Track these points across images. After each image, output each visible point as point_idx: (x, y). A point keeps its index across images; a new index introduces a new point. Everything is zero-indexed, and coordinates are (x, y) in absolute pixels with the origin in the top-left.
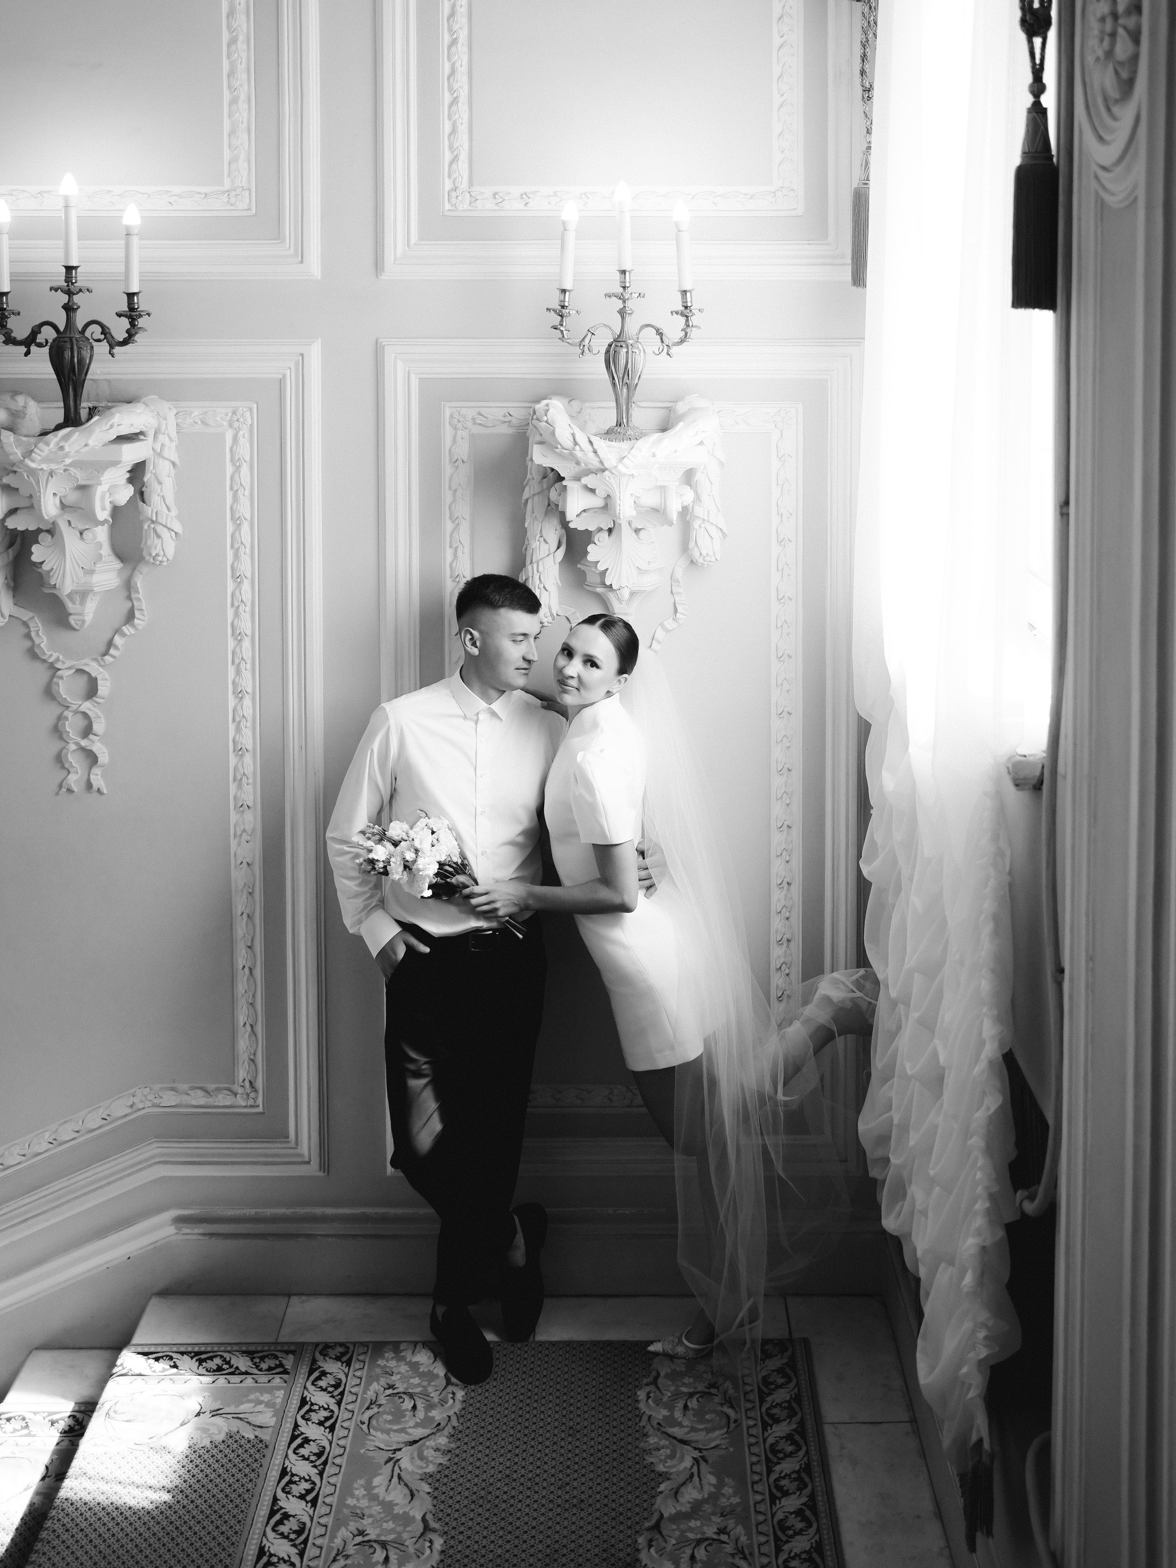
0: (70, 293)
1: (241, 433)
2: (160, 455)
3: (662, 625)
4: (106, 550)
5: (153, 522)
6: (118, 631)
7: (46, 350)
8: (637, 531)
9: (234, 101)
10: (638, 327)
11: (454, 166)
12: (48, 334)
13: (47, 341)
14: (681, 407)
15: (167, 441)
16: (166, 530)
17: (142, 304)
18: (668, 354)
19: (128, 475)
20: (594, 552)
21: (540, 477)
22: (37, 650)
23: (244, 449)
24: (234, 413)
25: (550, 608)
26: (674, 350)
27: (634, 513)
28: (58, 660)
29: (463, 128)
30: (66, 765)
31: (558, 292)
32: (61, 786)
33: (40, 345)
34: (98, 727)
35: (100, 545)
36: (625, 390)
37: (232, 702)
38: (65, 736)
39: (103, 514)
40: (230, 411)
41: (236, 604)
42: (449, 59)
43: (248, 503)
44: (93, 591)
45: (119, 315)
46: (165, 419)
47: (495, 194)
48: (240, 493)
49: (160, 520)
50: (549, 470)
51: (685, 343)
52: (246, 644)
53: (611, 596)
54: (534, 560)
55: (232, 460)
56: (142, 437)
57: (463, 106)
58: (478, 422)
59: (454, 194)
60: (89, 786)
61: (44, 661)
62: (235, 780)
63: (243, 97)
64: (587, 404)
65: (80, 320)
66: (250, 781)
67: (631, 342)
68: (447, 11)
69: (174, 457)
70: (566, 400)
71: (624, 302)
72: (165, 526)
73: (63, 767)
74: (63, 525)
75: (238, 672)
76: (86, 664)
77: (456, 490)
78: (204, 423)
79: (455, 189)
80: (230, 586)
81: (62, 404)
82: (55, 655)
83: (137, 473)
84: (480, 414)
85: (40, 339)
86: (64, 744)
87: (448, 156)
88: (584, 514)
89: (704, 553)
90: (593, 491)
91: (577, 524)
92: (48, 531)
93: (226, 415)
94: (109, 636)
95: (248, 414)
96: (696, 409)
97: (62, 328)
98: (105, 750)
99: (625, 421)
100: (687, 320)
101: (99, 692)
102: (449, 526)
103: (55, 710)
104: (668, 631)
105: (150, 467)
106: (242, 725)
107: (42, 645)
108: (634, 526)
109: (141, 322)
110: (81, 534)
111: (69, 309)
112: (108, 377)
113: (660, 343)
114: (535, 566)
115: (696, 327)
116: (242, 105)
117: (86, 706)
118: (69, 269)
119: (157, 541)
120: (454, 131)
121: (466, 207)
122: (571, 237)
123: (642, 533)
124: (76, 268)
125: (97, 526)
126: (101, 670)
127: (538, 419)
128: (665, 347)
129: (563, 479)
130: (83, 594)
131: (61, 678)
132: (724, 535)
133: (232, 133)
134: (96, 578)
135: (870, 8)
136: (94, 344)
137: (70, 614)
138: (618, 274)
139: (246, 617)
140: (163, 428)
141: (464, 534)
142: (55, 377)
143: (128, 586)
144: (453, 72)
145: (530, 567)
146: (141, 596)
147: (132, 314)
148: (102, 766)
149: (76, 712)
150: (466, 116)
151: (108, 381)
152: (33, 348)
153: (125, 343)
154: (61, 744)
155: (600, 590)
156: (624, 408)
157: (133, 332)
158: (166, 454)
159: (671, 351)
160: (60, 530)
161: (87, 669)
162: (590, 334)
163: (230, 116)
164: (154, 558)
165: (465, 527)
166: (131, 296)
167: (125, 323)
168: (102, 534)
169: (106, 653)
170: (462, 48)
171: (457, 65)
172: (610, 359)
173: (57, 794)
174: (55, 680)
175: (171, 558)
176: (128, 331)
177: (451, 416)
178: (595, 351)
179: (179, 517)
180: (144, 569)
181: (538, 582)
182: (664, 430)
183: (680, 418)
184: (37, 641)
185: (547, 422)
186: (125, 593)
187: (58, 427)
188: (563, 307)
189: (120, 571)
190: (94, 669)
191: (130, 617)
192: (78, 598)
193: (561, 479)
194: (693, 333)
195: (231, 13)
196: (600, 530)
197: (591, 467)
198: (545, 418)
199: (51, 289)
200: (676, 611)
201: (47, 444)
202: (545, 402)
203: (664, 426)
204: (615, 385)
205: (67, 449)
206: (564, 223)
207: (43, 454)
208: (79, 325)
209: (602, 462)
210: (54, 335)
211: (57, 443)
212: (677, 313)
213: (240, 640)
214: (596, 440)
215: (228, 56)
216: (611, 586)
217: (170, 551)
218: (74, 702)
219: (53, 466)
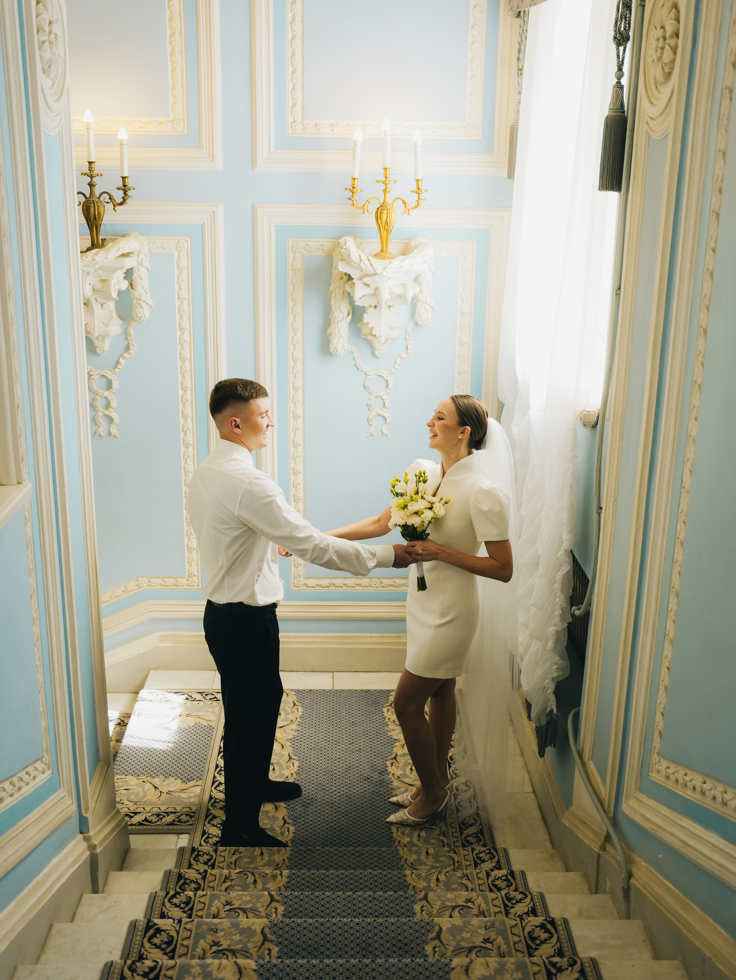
0: (91, 176)
1: (182, 253)
2: (141, 264)
3: (400, 356)
4: (114, 314)
5: (138, 300)
6: (121, 356)
8: (389, 307)
9: (174, 69)
10: (393, 199)
11: (294, 108)
14: (413, 243)
15: (144, 257)
16: (145, 304)
17: (129, 183)
18: (408, 214)
19: (124, 275)
20: (367, 318)
21: (340, 278)
23: (184, 262)
24: (178, 243)
25: (343, 346)
26: (412, 212)
27: (389, 297)
28: (91, 370)
29: (299, 87)
30: (98, 423)
31: (351, 180)
32: (95, 433)
34: (113, 404)
35: (112, 312)
36: (385, 233)
37: (180, 392)
38: (96, 409)
39: (114, 295)
40: (176, 241)
41: (182, 343)
42: (291, 47)
43: (187, 291)
44: (108, 335)
45: (119, 189)
46: (143, 245)
47: (316, 125)
48: (182, 285)
49: (142, 299)
50: (344, 275)
51: (417, 209)
52: (187, 363)
53: (375, 341)
54: (336, 321)
55: (178, 268)
56: (131, 255)
57: (299, 74)
58: (307, 249)
59: (294, 124)
60: (110, 433)
62: (183, 431)
63: (179, 67)
64: (364, 240)
65: (97, 192)
66: (191, 432)
67: (389, 207)
68: (290, 19)
69: (148, 266)
70: (354, 237)
71: (386, 185)
72: (145, 302)
73: (96, 424)
74: (93, 301)
75: (183, 377)
76: (106, 373)
77: (295, 285)
78: (163, 248)
79: (295, 121)
80: (178, 333)
81: (90, 237)
82: (90, 367)
83: (129, 274)
84: (307, 245)
86: (96, 412)
87: (291, 103)
88: (363, 298)
89: (423, 319)
90: (368, 286)
91: (359, 303)
93: (174, 243)
94: (116, 359)
95: (185, 244)
96: (422, 244)
98: (117, 416)
99: (385, 249)
100: (419, 196)
101: (113, 387)
102: (291, 304)
103: (91, 396)
104: (402, 359)
105: (135, 271)
106: (186, 404)
108: (388, 304)
109: (129, 193)
110: (102, 305)
111: (91, 185)
112: (113, 222)
113: (404, 208)
114: (336, 324)
115: (424, 199)
116: (179, 72)
117: (107, 394)
118: (90, 163)
119: (141, 310)
120: (294, 88)
121: (300, 131)
122: (358, 149)
123: (392, 308)
124: (94, 163)
125: (110, 301)
126: (114, 375)
127: (340, 247)
128: (407, 211)
129: (353, 279)
130: (103, 337)
131: (93, 379)
132: (434, 310)
133: (173, 88)
134: (110, 329)
135: (524, 22)
136: (105, 204)
137: (97, 347)
138: (383, 170)
139: (187, 349)
140: (142, 250)
141: (299, 308)
142: (85, 222)
143: (126, 333)
144: (293, 55)
145: (333, 325)
146: (132, 338)
147: (125, 188)
148: (116, 424)
149: (102, 397)
150: (300, 80)
151: (111, 225)
153: (121, 204)
155: (369, 337)
156: (385, 242)
157: (126, 198)
158: (144, 264)
159: (410, 212)
160: (92, 304)
161: (106, 375)
162: (367, 203)
163: (172, 77)
164: (139, 318)
165: (299, 304)
166: (124, 178)
167: (121, 193)
168: (111, 305)
169: (116, 367)
170: (298, 40)
171: (296, 50)
172: (378, 217)
173: (94, 437)
174: (90, 380)
175: (148, 319)
176: (123, 198)
177: (292, 246)
178: (370, 212)
179: (151, 297)
180: (134, 324)
181: (337, 333)
183: (414, 248)
185: (345, 249)
186: (124, 337)
187: (89, 249)
188: (354, 188)
189: (121, 325)
190: (110, 375)
191: (127, 349)
192: (101, 338)
193: (350, 278)
194: (422, 203)
195: (171, 18)
196: (371, 306)
197: (369, 273)
198: (345, 247)
199: (82, 174)
200: (407, 349)
201: (87, 257)
202: (344, 238)
203: (405, 253)
204: (380, 230)
205: (97, 260)
206: (355, 141)
207: (85, 263)
208: (97, 194)
209: (374, 270)
210: (84, 199)
211: (92, 257)
212: (414, 192)
213: (184, 361)
214: (372, 259)
215: (171, 43)
216: (375, 335)
217: (147, 315)
218: (101, 392)
219: (90, 269)
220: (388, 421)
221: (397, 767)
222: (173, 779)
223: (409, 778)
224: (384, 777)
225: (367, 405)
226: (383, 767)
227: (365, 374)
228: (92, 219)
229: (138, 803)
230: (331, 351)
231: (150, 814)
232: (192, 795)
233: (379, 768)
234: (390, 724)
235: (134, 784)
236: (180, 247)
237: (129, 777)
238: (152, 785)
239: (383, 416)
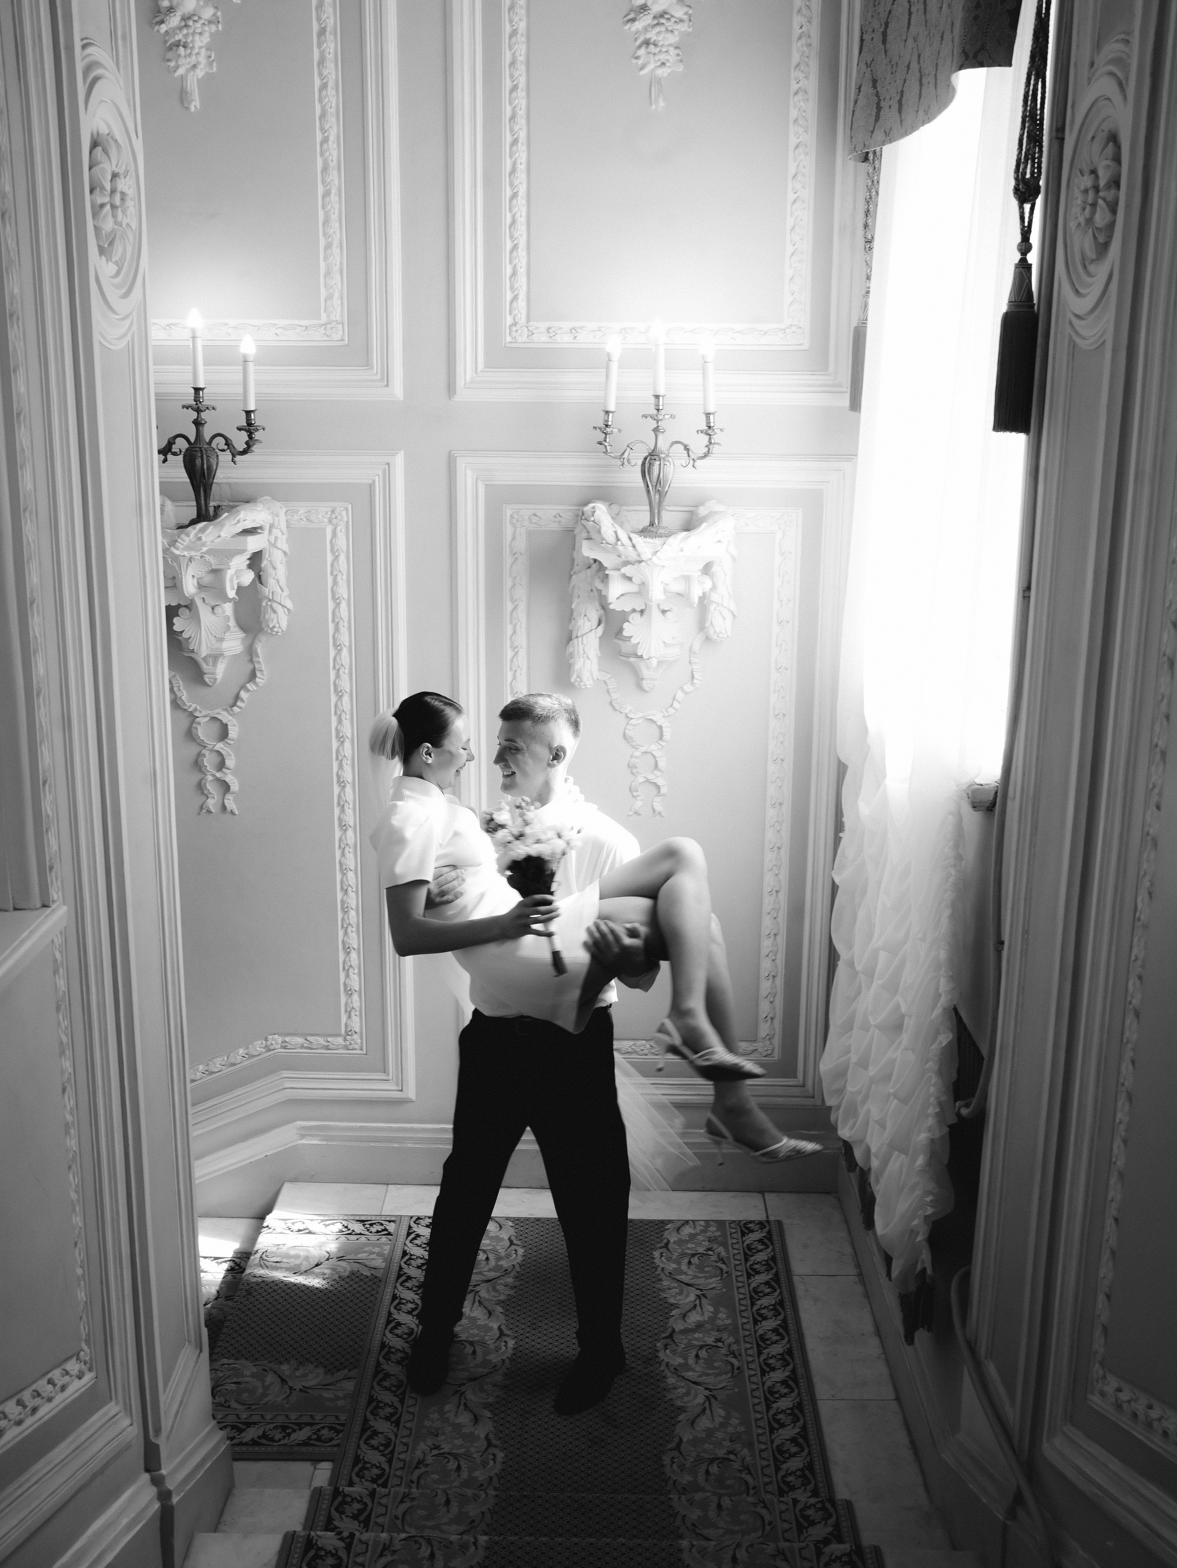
0: (198, 411)
1: (339, 528)
2: (274, 545)
3: (681, 688)
4: (232, 623)
5: (270, 600)
6: (243, 687)
7: (181, 458)
8: (664, 612)
9: (328, 246)
10: (669, 444)
11: (515, 304)
12: (181, 445)
13: (181, 451)
14: (702, 511)
15: (279, 534)
16: (280, 606)
17: (256, 419)
18: (693, 466)
19: (248, 562)
20: (628, 629)
21: (586, 567)
22: (179, 702)
23: (342, 542)
24: (333, 512)
25: (591, 673)
26: (699, 463)
27: (663, 597)
28: (196, 710)
29: (522, 271)
30: (206, 792)
31: (603, 413)
32: (201, 808)
33: (175, 454)
34: (230, 762)
35: (228, 618)
36: (657, 496)
37: (335, 744)
38: (203, 769)
39: (231, 594)
40: (329, 509)
41: (337, 667)
42: (510, 210)
43: (345, 587)
44: (223, 655)
45: (240, 429)
46: (277, 516)
47: (549, 328)
48: (339, 578)
49: (275, 598)
50: (592, 562)
51: (708, 458)
52: (346, 699)
53: (642, 665)
54: (580, 635)
55: (332, 550)
56: (259, 531)
57: (522, 252)
58: (534, 521)
59: (514, 329)
60: (224, 808)
61: (185, 710)
62: (339, 804)
63: (336, 243)
64: (624, 508)
65: (207, 434)
66: (351, 806)
67: (663, 456)
68: (509, 168)
69: (285, 548)
70: (608, 504)
71: (658, 422)
72: (280, 604)
73: (203, 793)
74: (199, 602)
75: (340, 721)
76: (219, 714)
77: (515, 578)
78: (309, 520)
79: (516, 324)
80: (332, 653)
81: (195, 503)
82: (194, 706)
83: (255, 560)
84: (535, 515)
85: (175, 448)
86: (203, 775)
87: (509, 296)
88: (622, 598)
89: (718, 631)
90: (630, 579)
91: (615, 605)
92: (186, 606)
93: (327, 513)
94: (235, 692)
95: (344, 513)
96: (716, 513)
97: (192, 440)
98: (236, 781)
99: (656, 521)
100: (710, 439)
101: (230, 736)
103: (194, 749)
104: (686, 693)
105: (266, 555)
106: (344, 763)
107: (183, 698)
108: (662, 608)
109: (257, 435)
110: (213, 609)
111: (198, 424)
112: (230, 481)
113: (687, 458)
114: (580, 639)
115: (717, 444)
116: (336, 250)
117: (220, 746)
118: (197, 390)
119: (273, 616)
120: (514, 274)
121: (524, 339)
122: (614, 366)
123: (668, 614)
124: (202, 389)
125: (225, 603)
126: (231, 718)
127: (586, 519)
128: (692, 462)
129: (606, 568)
130: (215, 658)
131: (199, 723)
132: (734, 617)
133: (328, 274)
134: (225, 645)
135: (875, 168)
136: (219, 453)
137: (205, 674)
138: (653, 399)
139: (345, 677)
140: (276, 523)
141: (521, 613)
142: (188, 480)
143: (250, 652)
144: (514, 222)
145: (576, 641)
146: (260, 660)
147: (249, 428)
148: (233, 793)
149: (212, 751)
150: (524, 261)
151: (229, 484)
152: (170, 456)
153: (244, 452)
154: (201, 776)
155: (632, 659)
156: (656, 511)
157: (251, 443)
158: (279, 545)
159: (696, 464)
160: (197, 607)
161: (220, 717)
162: (629, 449)
163: (326, 258)
164: (271, 630)
165: (522, 606)
166: (248, 413)
167: (244, 436)
168: (228, 608)
169: (234, 705)
170: (521, 201)
171: (518, 216)
172: (645, 471)
173: (199, 814)
174: (194, 725)
175: (284, 629)
176: (247, 443)
177: (512, 516)
178: (633, 463)
179: (289, 596)
180: (263, 638)
181: (582, 653)
182: (687, 529)
183: (703, 520)
184: (179, 694)
185: (594, 521)
186: (248, 658)
187: (193, 522)
188: (607, 426)
189: (243, 639)
190: (225, 717)
191: (253, 676)
192: (211, 660)
193: (601, 567)
194: (715, 449)
195: (325, 169)
196: (634, 611)
197: (630, 559)
198: (592, 519)
199: (184, 407)
200: (693, 677)
201: (188, 535)
202: (591, 505)
203: (688, 527)
204: (648, 491)
205: (204, 539)
206: (609, 355)
207: (185, 543)
208: (207, 437)
209: (639, 555)
210: (186, 445)
211: (196, 535)
212: (702, 432)
213: (341, 696)
214: (635, 537)
215: (324, 207)
216: (641, 657)
217: (284, 624)
218: (210, 743)
219: (193, 553)
220: (663, 791)
221: (674, 1352)
222: (310, 1367)
223: (693, 1370)
224: (652, 1368)
225: (629, 766)
226: (650, 1351)
227: (627, 716)
228: (198, 476)
229: (253, 1407)
230: (572, 680)
231: (271, 1426)
232: (340, 1394)
233: (645, 1353)
234: (664, 1278)
235: (248, 1373)
236: (336, 518)
237: (243, 1361)
238: (276, 1376)
239: (655, 784)
